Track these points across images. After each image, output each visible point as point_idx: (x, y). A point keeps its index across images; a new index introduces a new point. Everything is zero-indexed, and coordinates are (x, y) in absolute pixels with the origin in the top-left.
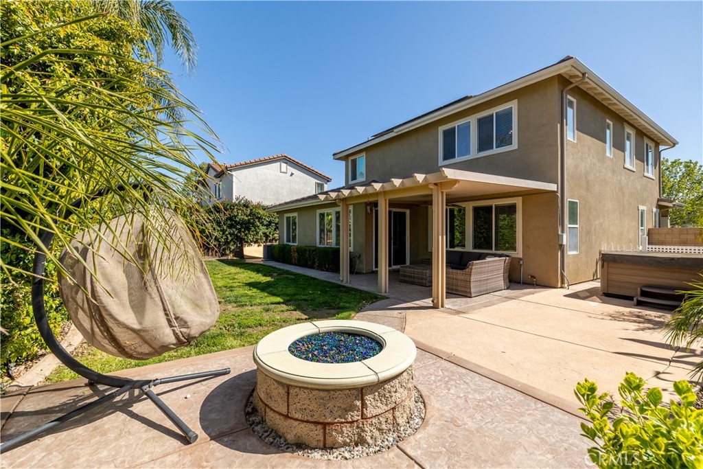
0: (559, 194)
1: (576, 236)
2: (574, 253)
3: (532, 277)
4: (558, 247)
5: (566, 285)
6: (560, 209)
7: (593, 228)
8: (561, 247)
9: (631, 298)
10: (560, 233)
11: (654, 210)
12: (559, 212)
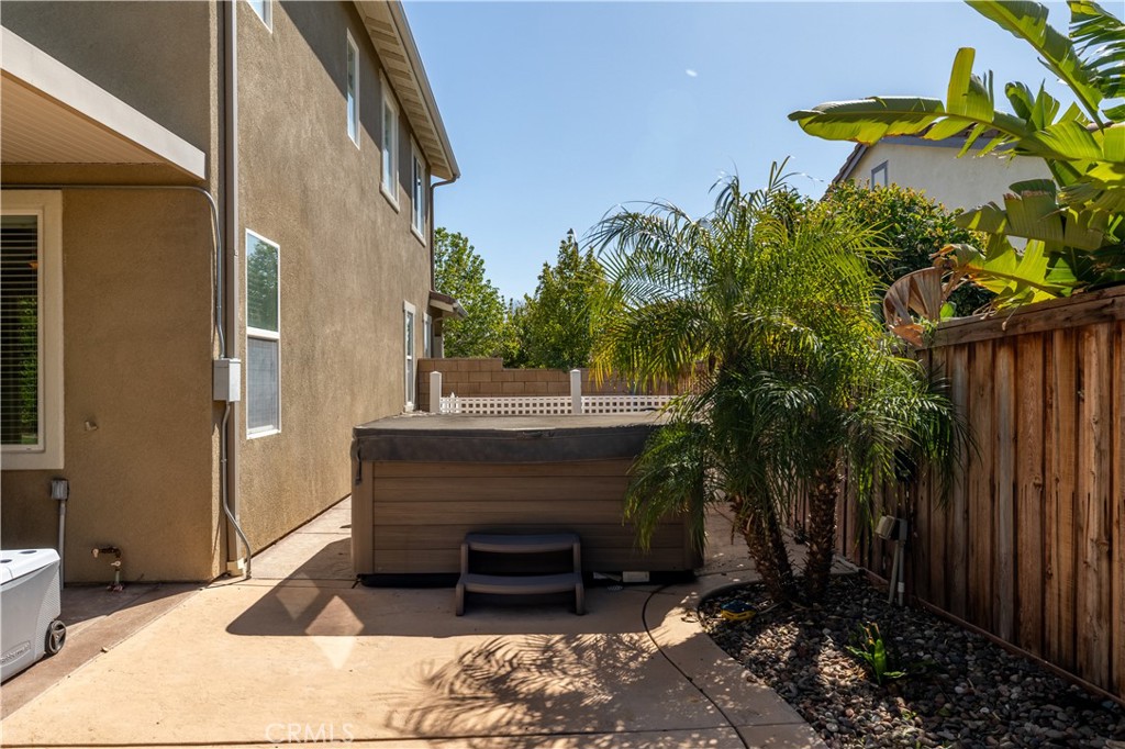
0: (213, 196)
1: (273, 370)
2: (268, 431)
3: (110, 550)
4: (209, 413)
5: (241, 564)
6: (216, 257)
7: (319, 345)
8: (223, 410)
9: (443, 581)
10: (216, 354)
11: (426, 317)
12: (215, 272)
